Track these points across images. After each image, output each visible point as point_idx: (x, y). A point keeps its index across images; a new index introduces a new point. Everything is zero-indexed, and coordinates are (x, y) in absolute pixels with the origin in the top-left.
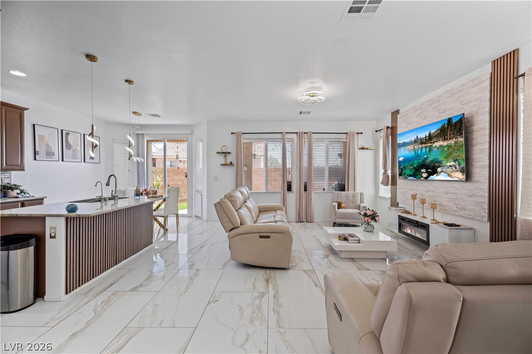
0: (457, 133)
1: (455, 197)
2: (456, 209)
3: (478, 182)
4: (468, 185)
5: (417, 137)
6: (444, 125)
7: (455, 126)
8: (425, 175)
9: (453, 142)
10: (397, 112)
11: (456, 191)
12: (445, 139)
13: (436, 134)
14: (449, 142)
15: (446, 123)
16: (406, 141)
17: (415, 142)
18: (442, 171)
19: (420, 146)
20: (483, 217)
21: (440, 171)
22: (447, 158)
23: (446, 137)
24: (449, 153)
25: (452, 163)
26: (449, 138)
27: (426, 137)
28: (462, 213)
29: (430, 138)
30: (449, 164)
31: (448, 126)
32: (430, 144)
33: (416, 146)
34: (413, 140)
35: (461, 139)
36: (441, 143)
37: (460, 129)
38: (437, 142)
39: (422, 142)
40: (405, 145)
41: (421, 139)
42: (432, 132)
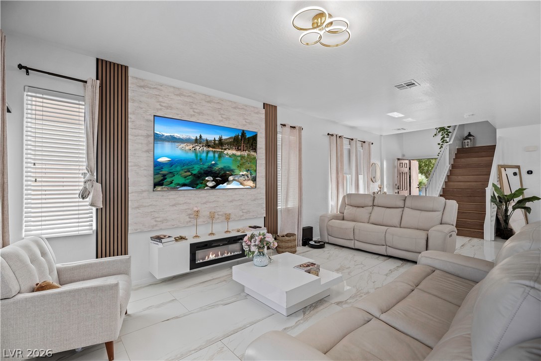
0: (250, 147)
1: (241, 203)
5: (201, 137)
6: (238, 136)
7: (249, 141)
8: (210, 184)
9: (246, 154)
12: (238, 150)
13: (228, 141)
14: (242, 153)
15: (240, 134)
16: (177, 135)
17: (197, 141)
18: (234, 180)
19: (205, 148)
21: (232, 179)
23: (240, 148)
25: (245, 173)
26: (242, 149)
27: (215, 140)
29: (221, 143)
30: (241, 173)
31: (242, 138)
32: (220, 150)
33: (198, 148)
34: (194, 138)
35: (252, 153)
36: (234, 152)
37: (252, 145)
38: (229, 149)
39: (208, 144)
40: (173, 140)
41: (207, 140)
42: (224, 138)
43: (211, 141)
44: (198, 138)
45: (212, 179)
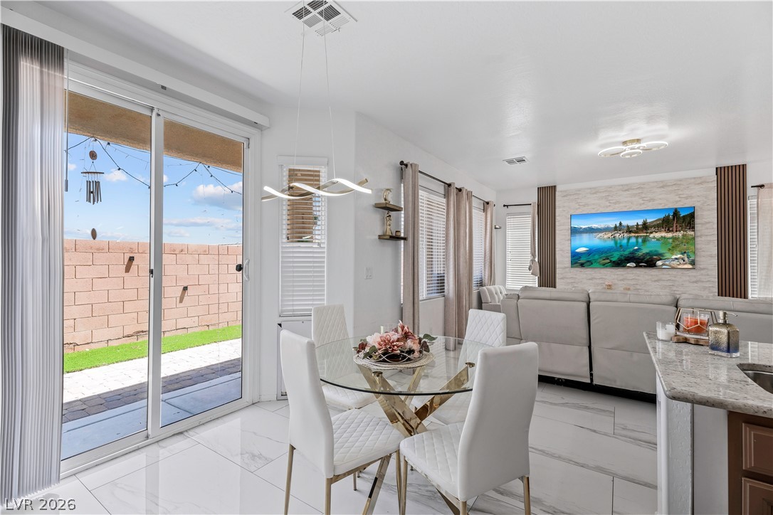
0: (686, 226)
5: (620, 224)
6: (669, 216)
7: (684, 220)
9: (680, 235)
10: (552, 188)
12: (669, 231)
13: (655, 223)
14: (675, 234)
15: (671, 214)
16: (595, 226)
17: (616, 228)
18: (663, 265)
19: (626, 235)
21: (661, 264)
22: (672, 250)
23: (671, 229)
24: (675, 245)
25: (679, 256)
27: (638, 225)
29: (645, 227)
30: (674, 257)
31: (674, 218)
32: (645, 234)
33: (617, 235)
34: (613, 226)
35: (690, 233)
36: (664, 234)
37: (689, 223)
38: (656, 232)
39: (629, 230)
40: (591, 231)
41: (628, 226)
42: (649, 221)
43: (633, 227)
44: (618, 225)
45: (634, 265)
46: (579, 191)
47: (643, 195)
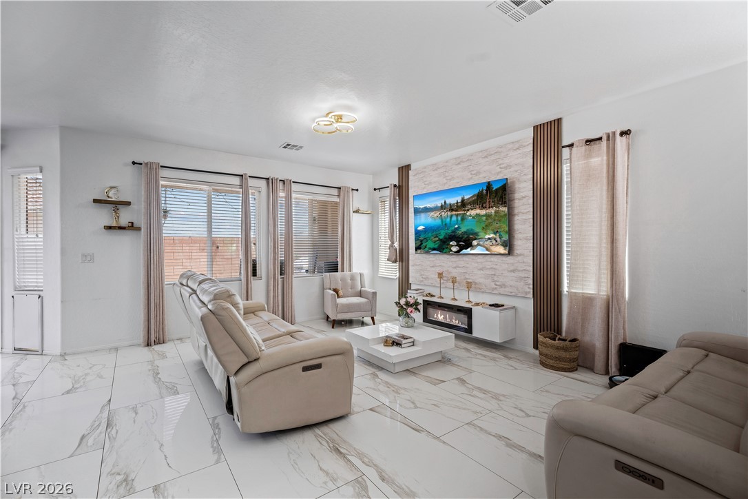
0: (499, 201)
1: (493, 273)
2: (495, 286)
3: (520, 255)
4: (510, 259)
5: (445, 202)
6: (483, 190)
7: (496, 193)
8: (454, 249)
9: (493, 212)
10: (408, 167)
11: (494, 266)
12: (483, 208)
13: (471, 200)
14: (488, 211)
15: (485, 188)
16: (429, 205)
17: (442, 207)
18: (478, 245)
19: (449, 213)
20: (526, 293)
21: (476, 244)
22: (485, 229)
23: (485, 205)
24: (488, 223)
25: (492, 236)
26: (488, 206)
27: (457, 203)
28: (502, 291)
29: (463, 205)
30: (487, 236)
31: (487, 192)
32: (463, 212)
33: (443, 214)
34: (440, 205)
35: (502, 209)
36: (478, 211)
37: (501, 197)
38: (472, 210)
39: (451, 208)
40: (426, 210)
41: (450, 204)
42: (466, 197)
43: (454, 204)
44: (443, 204)
46: (425, 168)
47: (472, 169)
